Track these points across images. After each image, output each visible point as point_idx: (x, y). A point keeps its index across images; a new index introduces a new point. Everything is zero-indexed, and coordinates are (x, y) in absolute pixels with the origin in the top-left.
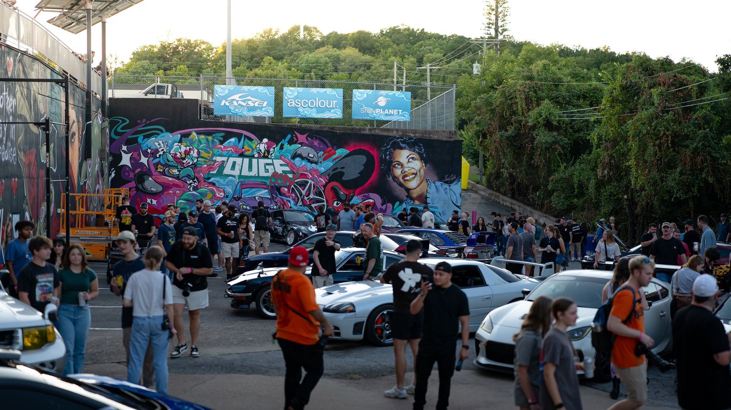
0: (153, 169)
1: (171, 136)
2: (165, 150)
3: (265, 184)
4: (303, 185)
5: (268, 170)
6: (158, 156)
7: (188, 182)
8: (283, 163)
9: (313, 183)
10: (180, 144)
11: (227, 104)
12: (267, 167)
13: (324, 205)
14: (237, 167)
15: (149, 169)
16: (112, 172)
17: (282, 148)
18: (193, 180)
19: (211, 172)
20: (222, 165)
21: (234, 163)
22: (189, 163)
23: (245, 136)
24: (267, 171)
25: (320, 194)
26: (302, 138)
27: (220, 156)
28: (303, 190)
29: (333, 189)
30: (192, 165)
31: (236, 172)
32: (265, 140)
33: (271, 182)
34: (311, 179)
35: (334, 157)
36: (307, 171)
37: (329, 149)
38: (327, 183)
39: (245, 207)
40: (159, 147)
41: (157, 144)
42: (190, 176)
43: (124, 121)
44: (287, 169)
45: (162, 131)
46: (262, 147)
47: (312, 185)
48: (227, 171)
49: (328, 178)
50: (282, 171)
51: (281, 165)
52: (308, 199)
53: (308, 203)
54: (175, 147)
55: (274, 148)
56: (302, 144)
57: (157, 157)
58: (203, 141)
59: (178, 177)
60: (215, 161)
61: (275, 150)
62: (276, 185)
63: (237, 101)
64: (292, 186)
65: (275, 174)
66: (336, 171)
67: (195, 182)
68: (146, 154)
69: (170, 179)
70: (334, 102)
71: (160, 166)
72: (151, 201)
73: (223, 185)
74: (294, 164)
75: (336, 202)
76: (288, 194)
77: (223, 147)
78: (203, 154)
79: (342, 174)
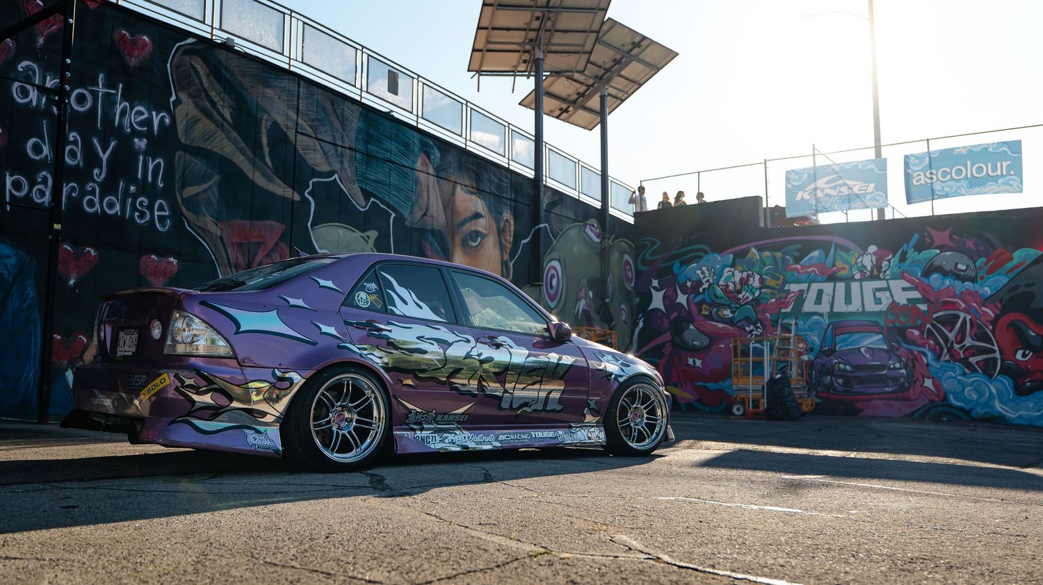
0: (695, 311)
1: (719, 258)
2: (712, 282)
3: (876, 324)
4: (950, 322)
5: (880, 299)
6: (701, 290)
7: (748, 329)
8: (908, 285)
9: (968, 317)
10: (732, 269)
11: (806, 197)
12: (879, 295)
13: (995, 359)
14: (826, 299)
15: (690, 312)
16: (640, 320)
17: (903, 259)
18: (755, 324)
19: (783, 310)
20: (800, 298)
21: (820, 292)
22: (748, 298)
23: (837, 246)
24: (878, 301)
25: (983, 337)
26: (941, 237)
27: (798, 282)
28: (950, 331)
29: (1012, 326)
30: (752, 300)
31: (824, 308)
32: (873, 248)
33: (886, 320)
34: (967, 311)
35: (1010, 265)
36: (955, 296)
37: (997, 252)
38: (998, 317)
39: (842, 366)
40: (702, 276)
41: (699, 272)
42: (751, 319)
43: (654, 243)
44: (916, 295)
45: (706, 253)
46: (868, 261)
47: (968, 321)
48: (809, 306)
49: (1000, 307)
50: (908, 300)
51: (904, 289)
52: (961, 348)
53: (962, 356)
54: (726, 275)
55: (889, 261)
56: (943, 248)
57: (699, 293)
58: (767, 261)
59: (733, 321)
60: (789, 292)
61: (891, 263)
62: (897, 325)
63: (823, 190)
64: (928, 326)
65: (894, 306)
66: (1015, 293)
67: (757, 328)
68: (685, 290)
69: (720, 325)
70: (1005, 164)
71: (704, 306)
72: (694, 362)
73: (805, 330)
74: (929, 285)
75: (1020, 353)
76: (920, 341)
77: (799, 267)
78: (769, 281)
79: (1031, 296)
